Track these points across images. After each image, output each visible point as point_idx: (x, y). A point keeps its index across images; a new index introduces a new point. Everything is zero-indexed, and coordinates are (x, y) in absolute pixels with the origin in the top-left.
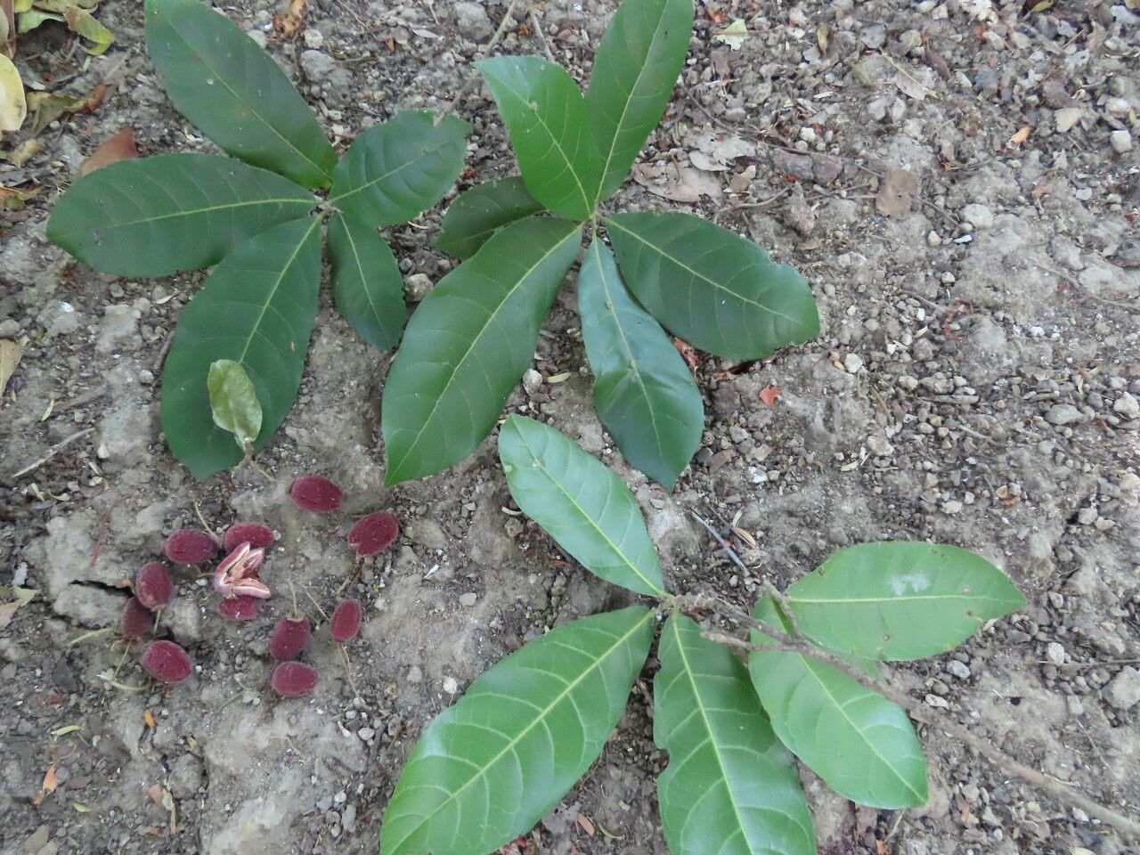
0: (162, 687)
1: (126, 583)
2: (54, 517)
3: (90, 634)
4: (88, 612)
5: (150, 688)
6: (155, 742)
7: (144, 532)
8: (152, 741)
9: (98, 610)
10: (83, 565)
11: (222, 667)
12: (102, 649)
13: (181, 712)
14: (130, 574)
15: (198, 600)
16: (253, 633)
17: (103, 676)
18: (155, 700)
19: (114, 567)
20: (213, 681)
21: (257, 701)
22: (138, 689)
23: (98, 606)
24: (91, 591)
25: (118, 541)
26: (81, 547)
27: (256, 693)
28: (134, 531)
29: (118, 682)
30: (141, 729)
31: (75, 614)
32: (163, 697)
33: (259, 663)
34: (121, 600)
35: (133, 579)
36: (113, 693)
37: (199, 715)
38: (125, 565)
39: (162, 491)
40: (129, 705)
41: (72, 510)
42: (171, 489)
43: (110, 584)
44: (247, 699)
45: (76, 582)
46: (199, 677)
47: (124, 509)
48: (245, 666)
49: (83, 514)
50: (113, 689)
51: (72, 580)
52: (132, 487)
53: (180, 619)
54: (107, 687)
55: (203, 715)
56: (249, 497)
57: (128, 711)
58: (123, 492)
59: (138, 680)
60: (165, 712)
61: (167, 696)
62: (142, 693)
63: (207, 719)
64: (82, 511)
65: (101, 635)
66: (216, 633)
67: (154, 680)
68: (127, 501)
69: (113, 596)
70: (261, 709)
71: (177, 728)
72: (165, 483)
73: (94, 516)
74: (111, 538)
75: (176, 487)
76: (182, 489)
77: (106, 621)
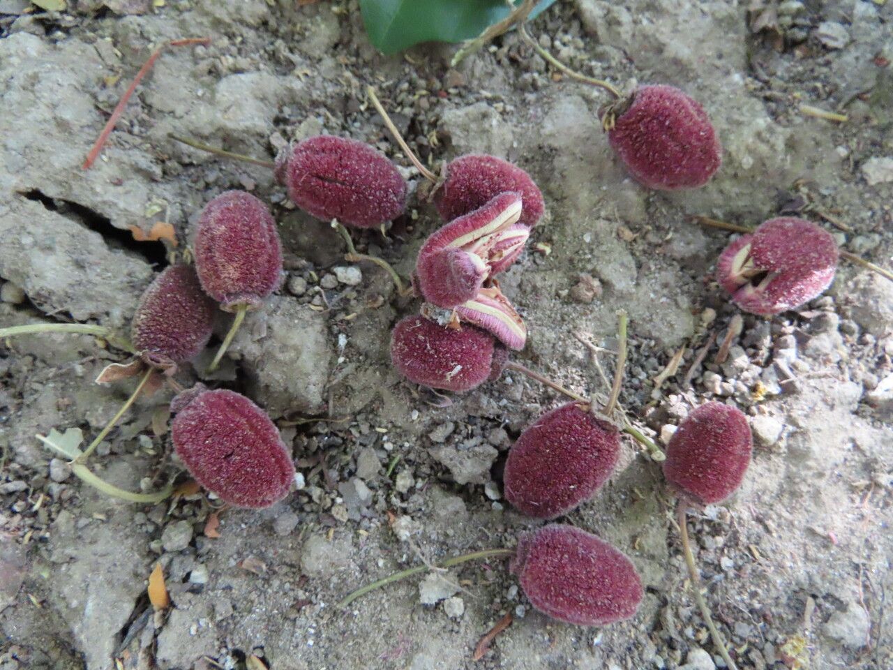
0: (198, 504)
1: (163, 231)
2: (18, 30)
3: (41, 327)
4: (50, 275)
5: (168, 502)
6: (161, 655)
7: (230, 125)
8: (152, 650)
9: (77, 274)
10: (64, 156)
11: (363, 492)
12: (66, 377)
13: (240, 586)
14: (173, 212)
15: (333, 315)
16: (451, 427)
17: (53, 442)
18: (178, 537)
19: (138, 185)
20: (337, 523)
21: (456, 606)
22: (134, 498)
23: (80, 265)
24: (73, 226)
25: (161, 129)
26: (67, 115)
27: (451, 581)
28: (204, 117)
29: (91, 467)
30: (128, 608)
31: (16, 272)
32: (198, 532)
33: (457, 503)
34: (140, 267)
35: (182, 225)
36: (69, 493)
37: (287, 602)
38: (167, 191)
39: (284, 52)
40: (106, 532)
41: (66, 31)
42: (307, 56)
43: (120, 223)
44: (429, 595)
45: (35, 195)
46: (298, 501)
47: (189, 65)
48: (417, 499)
49: (90, 48)
50: (71, 480)
51: (28, 186)
52: (217, 23)
53: (284, 348)
54: (57, 471)
55: (298, 606)
56: (485, 116)
57: (100, 548)
58: (195, 30)
59: (141, 474)
60: (199, 576)
61: (210, 532)
62: (145, 509)
63: (307, 619)
64: (90, 41)
65: (69, 337)
66: (358, 404)
67: (183, 480)
68: (200, 50)
69: (120, 254)
70: (469, 632)
71: (224, 629)
72: (293, 39)
73: (116, 63)
74: (142, 123)
75: (317, 53)
76: (328, 62)
77: (91, 307)
